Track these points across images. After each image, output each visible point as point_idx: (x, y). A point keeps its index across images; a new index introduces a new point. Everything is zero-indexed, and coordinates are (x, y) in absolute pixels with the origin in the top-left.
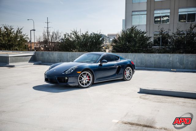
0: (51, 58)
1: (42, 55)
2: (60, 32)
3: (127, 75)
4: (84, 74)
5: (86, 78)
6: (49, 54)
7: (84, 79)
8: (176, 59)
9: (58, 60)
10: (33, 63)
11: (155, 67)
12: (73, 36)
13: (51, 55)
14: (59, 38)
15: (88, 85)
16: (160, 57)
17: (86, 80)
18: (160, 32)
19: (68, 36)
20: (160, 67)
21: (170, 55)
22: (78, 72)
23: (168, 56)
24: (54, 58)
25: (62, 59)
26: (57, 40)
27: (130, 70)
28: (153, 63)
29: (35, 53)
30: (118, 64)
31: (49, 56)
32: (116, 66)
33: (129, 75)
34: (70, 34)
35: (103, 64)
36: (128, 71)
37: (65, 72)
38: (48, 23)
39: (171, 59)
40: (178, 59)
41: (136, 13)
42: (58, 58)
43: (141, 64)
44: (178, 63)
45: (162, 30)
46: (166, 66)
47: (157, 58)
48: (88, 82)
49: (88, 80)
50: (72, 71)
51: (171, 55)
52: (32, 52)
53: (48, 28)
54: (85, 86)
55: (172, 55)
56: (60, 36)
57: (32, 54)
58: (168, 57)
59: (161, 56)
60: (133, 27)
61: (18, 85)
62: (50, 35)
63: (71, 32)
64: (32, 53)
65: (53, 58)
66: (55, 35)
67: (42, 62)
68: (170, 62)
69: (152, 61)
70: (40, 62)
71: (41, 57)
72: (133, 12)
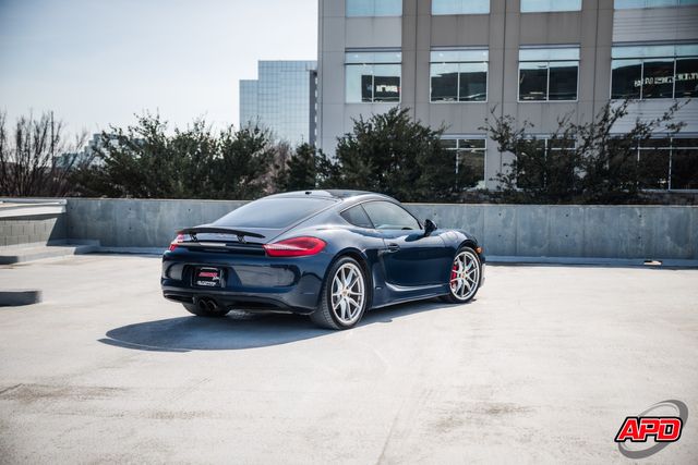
0: (147, 227)
1: (105, 214)
6: (138, 210)
8: (663, 223)
10: (73, 249)
11: (584, 255)
13: (149, 216)
16: (602, 216)
19: (122, 138)
21: (640, 209)
23: (632, 214)
24: (160, 226)
28: (578, 238)
29: (68, 201)
31: (139, 218)
34: (126, 133)
39: (643, 225)
40: (666, 225)
43: (533, 242)
44: (668, 238)
46: (624, 249)
47: (592, 221)
51: (644, 210)
52: (57, 201)
57: (59, 210)
58: (632, 217)
59: (607, 215)
63: (135, 124)
64: (55, 207)
65: (157, 227)
67: (102, 245)
68: (640, 234)
69: (574, 233)
70: (96, 243)
71: (100, 224)
72: (348, 51)
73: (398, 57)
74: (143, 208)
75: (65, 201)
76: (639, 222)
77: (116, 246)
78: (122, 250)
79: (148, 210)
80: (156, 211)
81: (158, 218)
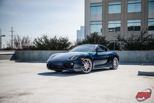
0: (31, 56)
1: (23, 54)
2: (30, 37)
3: (114, 64)
4: (86, 61)
5: (87, 64)
6: (29, 53)
7: (86, 65)
8: (143, 55)
9: (38, 58)
10: (15, 61)
11: (125, 62)
12: (43, 40)
13: (31, 54)
14: (28, 42)
15: (89, 71)
17: (87, 66)
18: (118, 37)
19: (39, 40)
20: (129, 62)
21: (138, 51)
22: (81, 59)
25: (42, 57)
26: (27, 44)
27: (117, 61)
29: (15, 52)
30: (109, 55)
31: (29, 55)
32: (107, 56)
33: (116, 65)
34: (40, 39)
35: (99, 54)
36: (115, 61)
37: (69, 59)
38: (12, 32)
39: (138, 55)
40: (144, 55)
41: (93, 23)
42: (38, 56)
44: (145, 58)
45: (119, 35)
46: (134, 61)
47: (127, 54)
48: (89, 68)
49: (89, 66)
50: (77, 58)
53: (12, 36)
54: (86, 72)
55: (139, 51)
56: (30, 41)
57: (13, 53)
58: (136, 53)
59: (130, 53)
60: (95, 33)
61: (21, 73)
62: (20, 39)
63: (42, 37)
65: (33, 56)
66: (25, 40)
67: (22, 60)
68: (138, 57)
69: (123, 57)
70: (21, 60)
71: (22, 56)
72: (91, 22)
73: (101, 23)
74: (30, 52)
75: (15, 51)
76: (138, 54)
77: (25, 60)
78: (26, 61)
79: (31, 53)
80: (33, 53)
81: (33, 55)
